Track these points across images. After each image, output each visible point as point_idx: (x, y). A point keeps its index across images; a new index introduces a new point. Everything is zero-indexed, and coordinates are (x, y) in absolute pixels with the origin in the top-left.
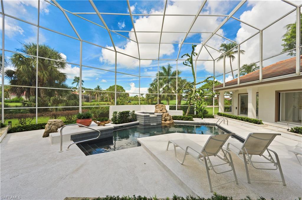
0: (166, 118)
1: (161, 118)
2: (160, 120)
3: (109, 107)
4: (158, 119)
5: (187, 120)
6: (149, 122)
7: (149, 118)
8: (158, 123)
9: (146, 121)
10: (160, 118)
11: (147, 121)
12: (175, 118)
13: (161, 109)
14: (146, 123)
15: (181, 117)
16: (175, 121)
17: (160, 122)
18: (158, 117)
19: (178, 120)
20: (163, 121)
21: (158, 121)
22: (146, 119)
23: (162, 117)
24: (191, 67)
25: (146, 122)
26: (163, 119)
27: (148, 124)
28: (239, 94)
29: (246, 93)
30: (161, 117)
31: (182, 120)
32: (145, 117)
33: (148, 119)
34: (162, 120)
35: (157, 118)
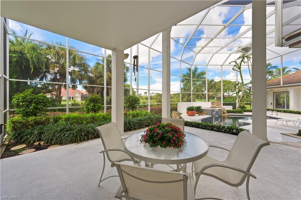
0: (224, 111)
3: (177, 104)
8: (220, 115)
12: (229, 112)
13: (217, 105)
15: (233, 111)
16: (229, 114)
18: (218, 111)
19: (231, 113)
24: (239, 72)
28: (274, 93)
29: (288, 91)
30: (220, 111)
31: (234, 113)
34: (222, 113)
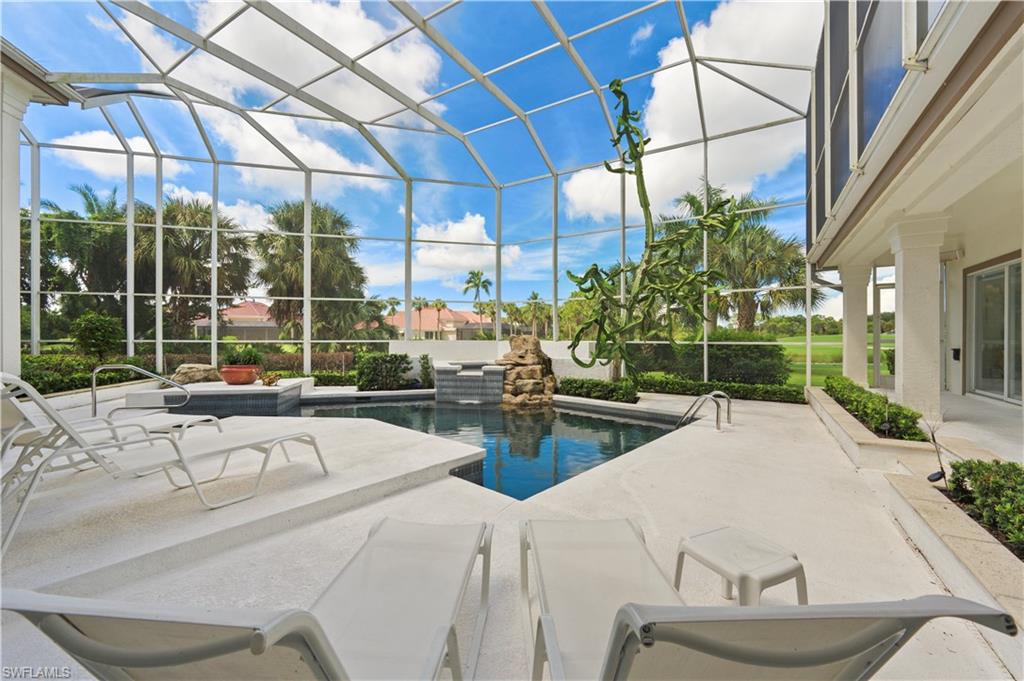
0: (519, 382)
1: (501, 384)
2: (497, 391)
4: (488, 384)
5: (607, 399)
6: (454, 394)
7: (456, 381)
8: (491, 399)
9: (444, 390)
10: (497, 381)
11: (449, 390)
14: (446, 397)
15: (583, 385)
16: (557, 397)
17: (498, 395)
18: (487, 378)
20: (508, 392)
21: (489, 391)
22: (445, 383)
23: (505, 378)
25: (445, 394)
26: (507, 387)
27: (452, 398)
30: (501, 378)
32: (443, 377)
33: (451, 383)
34: (505, 391)
35: (484, 381)
